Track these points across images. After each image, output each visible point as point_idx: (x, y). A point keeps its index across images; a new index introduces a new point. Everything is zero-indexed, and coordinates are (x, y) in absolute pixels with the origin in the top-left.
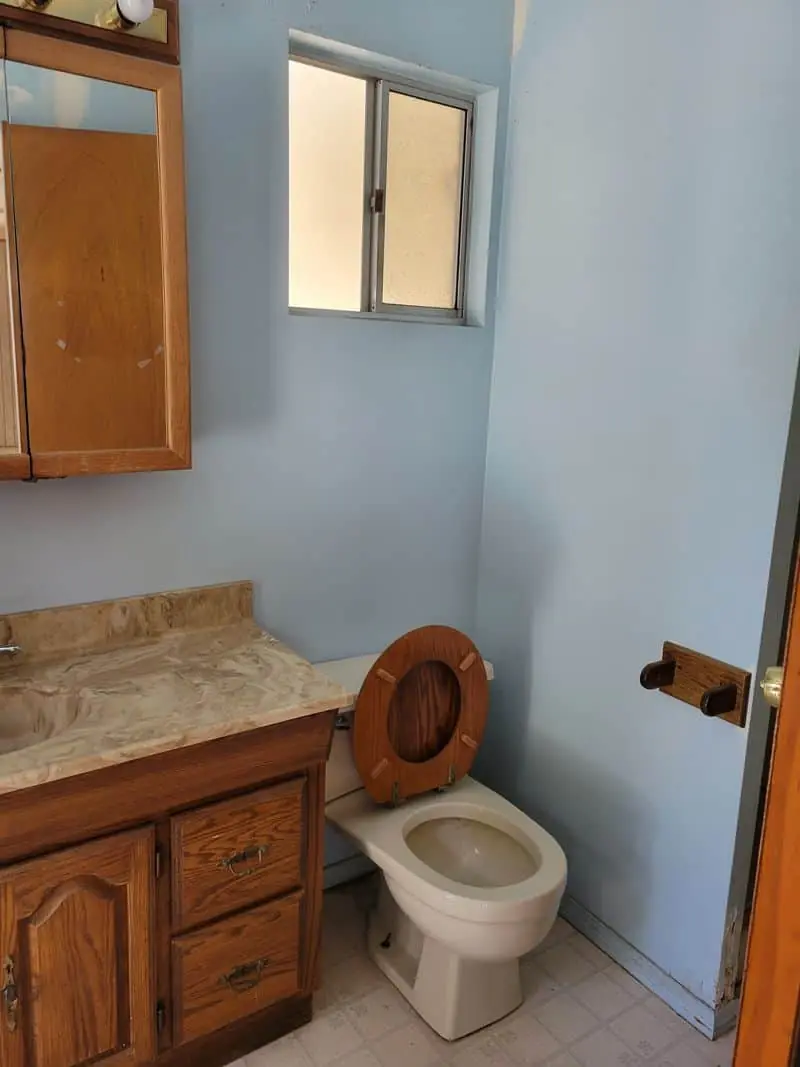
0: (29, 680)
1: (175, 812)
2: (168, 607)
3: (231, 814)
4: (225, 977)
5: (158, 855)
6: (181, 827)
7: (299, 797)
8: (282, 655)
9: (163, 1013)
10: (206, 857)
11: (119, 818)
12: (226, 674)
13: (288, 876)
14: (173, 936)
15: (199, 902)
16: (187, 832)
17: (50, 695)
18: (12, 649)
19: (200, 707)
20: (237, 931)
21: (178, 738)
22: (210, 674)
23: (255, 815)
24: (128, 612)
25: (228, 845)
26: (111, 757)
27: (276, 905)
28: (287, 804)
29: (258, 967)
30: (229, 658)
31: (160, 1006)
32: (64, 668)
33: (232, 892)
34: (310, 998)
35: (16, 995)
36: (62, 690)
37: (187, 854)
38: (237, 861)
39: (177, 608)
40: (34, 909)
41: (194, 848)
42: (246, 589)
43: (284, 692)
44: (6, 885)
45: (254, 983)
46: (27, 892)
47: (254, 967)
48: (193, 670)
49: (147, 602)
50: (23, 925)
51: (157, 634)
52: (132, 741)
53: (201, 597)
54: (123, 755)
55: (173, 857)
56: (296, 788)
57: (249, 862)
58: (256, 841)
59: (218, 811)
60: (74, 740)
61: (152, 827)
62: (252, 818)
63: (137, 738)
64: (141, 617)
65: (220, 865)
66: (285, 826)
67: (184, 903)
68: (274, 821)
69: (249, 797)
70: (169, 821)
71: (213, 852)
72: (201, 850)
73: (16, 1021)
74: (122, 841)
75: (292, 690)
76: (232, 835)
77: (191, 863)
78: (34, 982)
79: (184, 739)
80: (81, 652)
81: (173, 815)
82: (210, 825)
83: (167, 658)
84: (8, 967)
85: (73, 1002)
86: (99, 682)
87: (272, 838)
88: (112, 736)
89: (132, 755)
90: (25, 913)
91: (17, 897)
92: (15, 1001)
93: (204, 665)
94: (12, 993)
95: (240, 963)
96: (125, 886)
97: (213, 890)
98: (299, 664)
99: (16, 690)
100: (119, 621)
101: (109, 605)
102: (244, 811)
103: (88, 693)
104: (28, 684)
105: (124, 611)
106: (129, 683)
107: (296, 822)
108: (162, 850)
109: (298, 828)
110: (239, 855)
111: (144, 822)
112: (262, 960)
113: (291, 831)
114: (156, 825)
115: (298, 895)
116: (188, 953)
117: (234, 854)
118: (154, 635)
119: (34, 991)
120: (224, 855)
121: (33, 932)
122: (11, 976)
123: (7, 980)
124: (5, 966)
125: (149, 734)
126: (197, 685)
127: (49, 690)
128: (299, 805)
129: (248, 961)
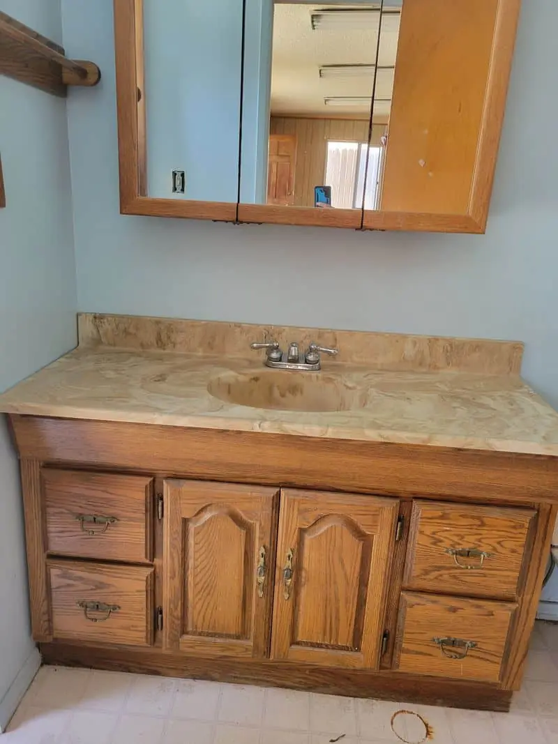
0: (340, 376)
1: (418, 497)
2: (449, 348)
3: (461, 516)
4: (438, 639)
5: (399, 523)
6: (419, 511)
7: (527, 525)
8: (535, 404)
9: (387, 640)
10: (437, 542)
11: (375, 485)
12: (482, 406)
13: (505, 586)
14: (403, 589)
15: (426, 572)
16: (424, 516)
17: (350, 388)
18: (332, 351)
19: (450, 421)
20: (454, 610)
21: (425, 436)
22: (467, 402)
23: (483, 524)
24: (418, 345)
25: (456, 539)
26: (372, 435)
27: (490, 605)
28: (514, 527)
29: (467, 645)
30: (490, 396)
31: (385, 635)
32: (364, 374)
33: (455, 577)
34: (509, 694)
35: (291, 577)
36: (359, 388)
37: (421, 532)
38: (462, 555)
39: (455, 351)
40: (310, 525)
41: (428, 530)
42: (517, 348)
43: (527, 431)
44: (294, 500)
45: (462, 656)
46: (306, 510)
47: (462, 644)
48: (455, 397)
49: (433, 341)
50: (302, 531)
51: (436, 368)
52: (390, 428)
53: (477, 346)
54: (381, 436)
55: (411, 530)
56: (525, 518)
57: (471, 561)
58: (480, 546)
59: (452, 510)
60: (351, 417)
61: (398, 501)
62: (479, 526)
63: (394, 428)
64: (427, 352)
65: (447, 552)
66: (509, 544)
67: (415, 568)
68: (500, 537)
69: (479, 508)
70: (412, 501)
71: (442, 538)
72: (434, 533)
73: (289, 593)
74: (375, 502)
75: (535, 431)
76: (462, 533)
77: (425, 541)
78: (303, 574)
79: (430, 440)
80: (379, 367)
81: (416, 498)
82: (442, 517)
83: (438, 384)
84: (289, 557)
85: (326, 600)
86: (383, 387)
87: (495, 549)
88: (377, 421)
89: (387, 438)
90: (305, 525)
91: (300, 512)
92: (290, 580)
93: (465, 396)
94: (289, 574)
95: (453, 637)
96: (373, 535)
97: (439, 568)
98: (550, 415)
99: (330, 380)
100: (409, 351)
101: (404, 337)
102: (473, 517)
103: (373, 392)
104: (339, 379)
105: (415, 343)
106: (404, 393)
107: (520, 546)
108: (402, 522)
109: (521, 550)
110: (463, 550)
111: (392, 496)
112: (471, 643)
113: (513, 551)
114: (401, 502)
115: (513, 606)
116: (412, 606)
117: (459, 548)
118: (434, 368)
119: (303, 580)
120: (452, 545)
121: (308, 539)
122: (290, 562)
123: (287, 565)
124: (287, 554)
125: (404, 428)
126: (455, 408)
127: (350, 385)
128: (525, 531)
129: (458, 637)
